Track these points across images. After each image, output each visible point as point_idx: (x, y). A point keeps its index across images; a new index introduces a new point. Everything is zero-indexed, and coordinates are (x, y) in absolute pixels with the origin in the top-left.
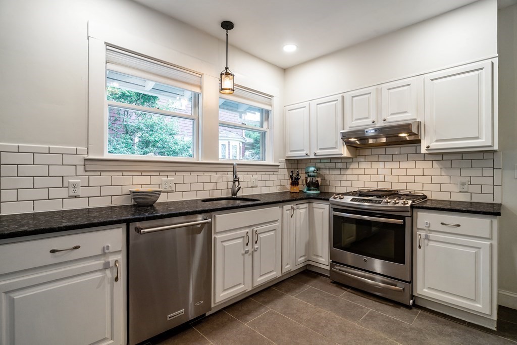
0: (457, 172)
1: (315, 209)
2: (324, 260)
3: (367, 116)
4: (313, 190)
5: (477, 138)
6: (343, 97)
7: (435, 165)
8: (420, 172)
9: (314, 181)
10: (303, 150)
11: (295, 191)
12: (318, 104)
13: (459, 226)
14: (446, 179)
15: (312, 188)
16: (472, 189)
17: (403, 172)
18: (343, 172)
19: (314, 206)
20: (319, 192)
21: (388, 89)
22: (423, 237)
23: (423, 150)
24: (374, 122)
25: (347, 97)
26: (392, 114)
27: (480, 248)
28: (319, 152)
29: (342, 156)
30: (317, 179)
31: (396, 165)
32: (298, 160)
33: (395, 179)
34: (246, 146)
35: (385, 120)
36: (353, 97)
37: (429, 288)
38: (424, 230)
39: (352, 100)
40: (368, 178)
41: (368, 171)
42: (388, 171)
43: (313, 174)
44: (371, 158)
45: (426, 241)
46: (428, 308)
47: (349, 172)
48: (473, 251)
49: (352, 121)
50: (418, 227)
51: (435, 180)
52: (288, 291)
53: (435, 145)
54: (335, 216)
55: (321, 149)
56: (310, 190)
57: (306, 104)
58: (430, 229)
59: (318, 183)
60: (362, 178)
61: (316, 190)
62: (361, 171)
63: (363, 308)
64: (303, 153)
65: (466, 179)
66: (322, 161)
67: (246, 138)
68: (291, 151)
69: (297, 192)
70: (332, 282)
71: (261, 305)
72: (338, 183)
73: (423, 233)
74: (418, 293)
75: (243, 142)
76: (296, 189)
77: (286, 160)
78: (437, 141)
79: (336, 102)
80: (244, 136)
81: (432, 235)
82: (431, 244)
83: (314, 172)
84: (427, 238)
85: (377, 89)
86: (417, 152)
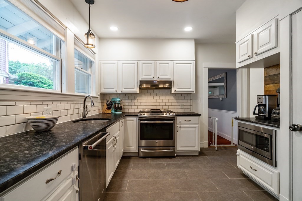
0: (180, 101)
1: (127, 121)
2: (133, 148)
3: (150, 74)
4: (119, 111)
5: (190, 88)
6: (138, 63)
7: (173, 98)
8: (167, 101)
9: (120, 106)
10: (113, 89)
11: (109, 113)
12: (123, 64)
13: (190, 121)
14: (177, 104)
15: (118, 110)
16: (184, 107)
17: (161, 101)
18: (132, 101)
19: (127, 120)
20: (121, 112)
21: (160, 64)
22: (179, 127)
23: (173, 92)
24: (153, 78)
25: (140, 63)
26: (161, 75)
27: (196, 128)
28: (124, 90)
29: (137, 93)
30: (121, 105)
31: (158, 98)
32: (104, 94)
33: (157, 104)
34: (9, 81)
35: (158, 77)
36: (143, 64)
37: (181, 147)
38: (179, 124)
39: (143, 65)
40: (145, 104)
41: (145, 101)
42: (155, 101)
43: (119, 102)
44: (146, 94)
45: (180, 129)
46: (179, 155)
47: (136, 101)
48: (194, 129)
49: (143, 76)
50: (177, 123)
51: (173, 104)
52: (126, 168)
53: (177, 90)
54: (141, 124)
55: (125, 89)
56: (117, 111)
57: (116, 62)
58: (181, 123)
59: (122, 107)
60: (143, 104)
61: (120, 111)
62: (142, 101)
63: (162, 163)
64: (114, 90)
65: (183, 104)
66: (120, 95)
67: (10, 75)
68: (105, 89)
69: (110, 113)
70: (139, 158)
71: (121, 180)
74: (177, 150)
75: (6, 78)
76: (109, 111)
77: (100, 94)
78: (178, 88)
79: (134, 64)
80: (8, 73)
81: (182, 126)
82: (182, 129)
83: (120, 101)
84: (180, 127)
85: (155, 62)
86: (171, 93)
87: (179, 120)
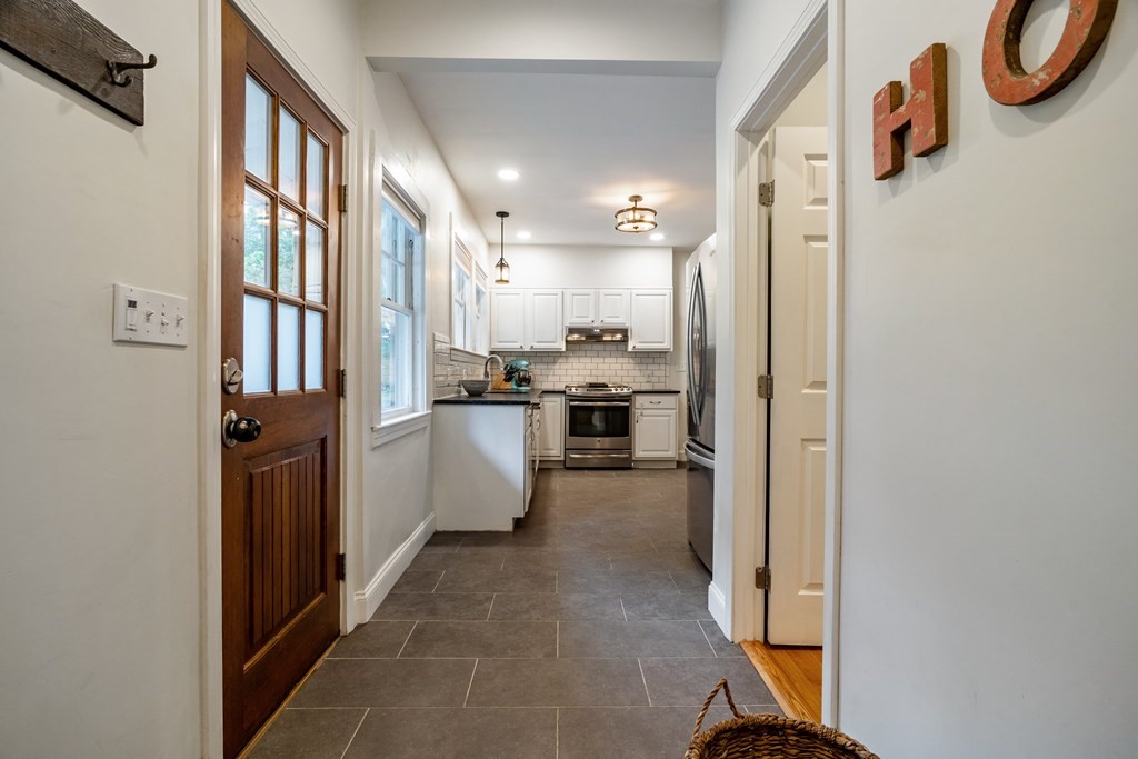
0: (645, 367)
1: (545, 403)
2: (555, 452)
3: (587, 315)
5: (663, 343)
6: (563, 293)
7: (631, 361)
8: (619, 366)
9: (526, 376)
10: (516, 342)
12: (535, 294)
13: (660, 403)
14: (638, 373)
16: (654, 379)
17: (607, 366)
18: (550, 366)
20: (530, 388)
21: (605, 295)
22: (640, 414)
23: (630, 349)
24: (593, 322)
25: (568, 294)
26: (608, 317)
27: (671, 416)
28: (536, 345)
29: (561, 351)
30: (529, 374)
31: (601, 360)
33: (600, 373)
35: (603, 322)
36: (573, 295)
37: (643, 451)
38: (640, 408)
39: (573, 298)
40: (576, 372)
41: (575, 366)
42: (594, 366)
43: (526, 368)
44: (577, 354)
45: (641, 417)
46: (640, 467)
47: (557, 366)
48: (669, 418)
49: (573, 318)
50: (636, 407)
51: (631, 373)
53: (639, 346)
54: (571, 406)
55: (538, 342)
58: (644, 407)
59: (530, 379)
60: (570, 372)
61: (527, 386)
62: (569, 366)
64: (517, 345)
65: (650, 372)
68: (499, 342)
70: (567, 470)
72: (540, 378)
73: (639, 411)
74: (636, 456)
77: (491, 351)
78: (639, 343)
79: (556, 296)
81: (645, 412)
82: (644, 418)
83: (527, 366)
84: (642, 414)
85: (595, 292)
86: (626, 351)
87: (640, 400)
